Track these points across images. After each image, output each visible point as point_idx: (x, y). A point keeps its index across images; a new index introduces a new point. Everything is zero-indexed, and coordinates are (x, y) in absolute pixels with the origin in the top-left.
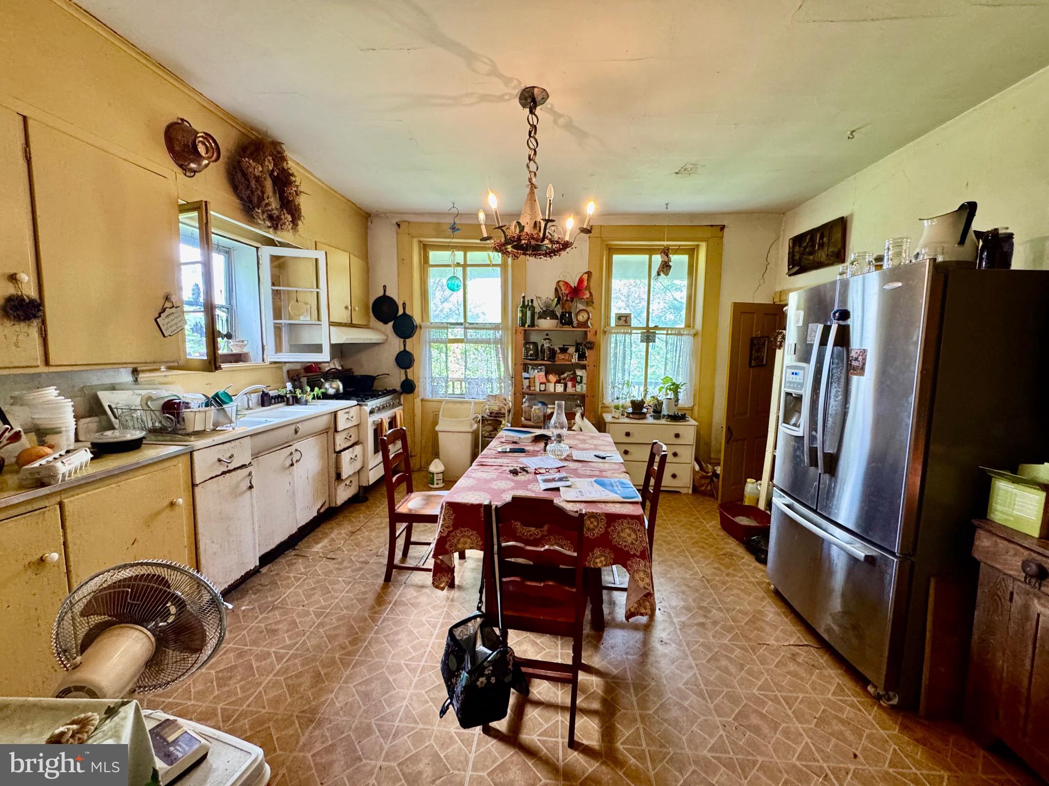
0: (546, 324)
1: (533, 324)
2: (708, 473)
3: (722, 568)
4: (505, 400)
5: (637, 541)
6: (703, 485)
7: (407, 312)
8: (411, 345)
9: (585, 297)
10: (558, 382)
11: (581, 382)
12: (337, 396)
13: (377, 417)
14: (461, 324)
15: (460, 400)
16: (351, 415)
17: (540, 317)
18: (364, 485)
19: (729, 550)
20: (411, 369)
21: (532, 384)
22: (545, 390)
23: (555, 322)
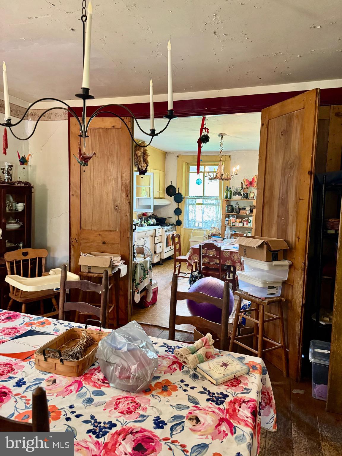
0: (236, 198)
1: (230, 198)
4: (218, 229)
7: (180, 192)
8: (181, 205)
9: (254, 186)
10: (241, 222)
11: (251, 222)
12: (153, 225)
13: (168, 234)
14: (202, 197)
15: (200, 229)
16: (160, 231)
17: (234, 195)
18: (162, 258)
20: (180, 215)
21: (229, 223)
22: (234, 225)
23: (240, 197)
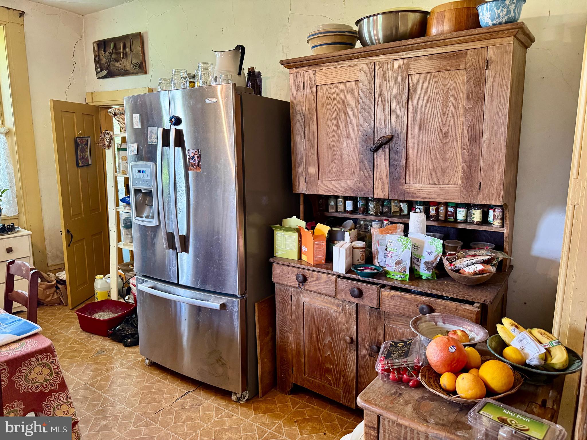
2: (52, 281)
3: (99, 367)
5: (51, 375)
6: (48, 296)
19: (98, 348)
